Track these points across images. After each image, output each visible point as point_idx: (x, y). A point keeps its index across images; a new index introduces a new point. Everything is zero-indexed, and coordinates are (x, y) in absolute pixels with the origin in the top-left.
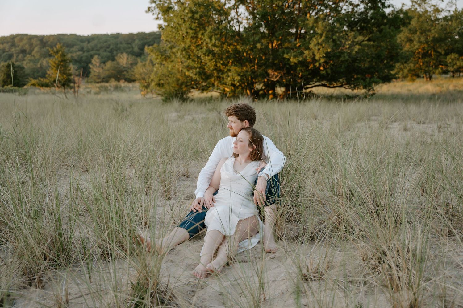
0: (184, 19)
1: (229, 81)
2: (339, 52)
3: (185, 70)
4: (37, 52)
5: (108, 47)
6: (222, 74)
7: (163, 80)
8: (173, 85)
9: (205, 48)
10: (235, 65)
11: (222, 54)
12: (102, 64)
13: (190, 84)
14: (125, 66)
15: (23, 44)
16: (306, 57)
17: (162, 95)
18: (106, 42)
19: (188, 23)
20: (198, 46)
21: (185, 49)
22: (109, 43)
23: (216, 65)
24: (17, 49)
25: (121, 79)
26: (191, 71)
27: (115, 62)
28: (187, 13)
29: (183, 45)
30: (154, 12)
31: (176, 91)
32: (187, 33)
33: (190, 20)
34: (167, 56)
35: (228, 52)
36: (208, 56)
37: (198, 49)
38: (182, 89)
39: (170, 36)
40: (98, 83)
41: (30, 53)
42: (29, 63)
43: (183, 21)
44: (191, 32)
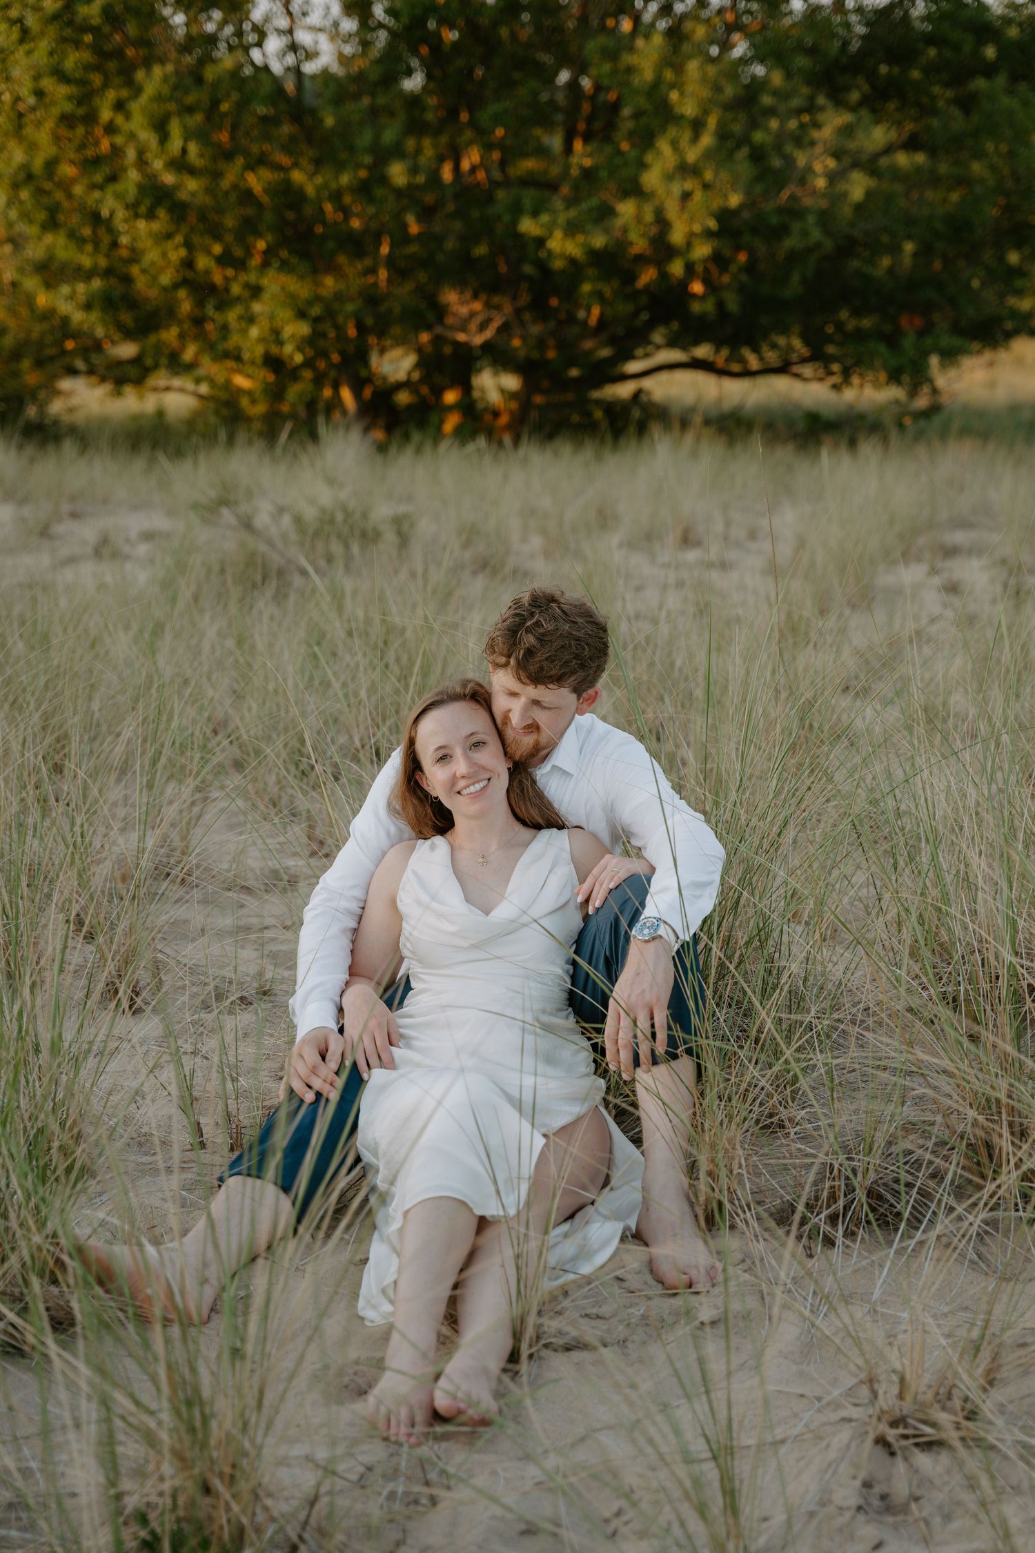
0: (20, 21)
1: (252, 340)
2: (780, 211)
3: (31, 283)
6: (222, 306)
9: (133, 175)
10: (285, 266)
11: (220, 211)
13: (56, 353)
16: (625, 230)
19: (44, 46)
20: (96, 162)
21: (30, 177)
23: (189, 264)
26: (65, 289)
29: (19, 156)
32: (39, 94)
33: (52, 30)
35: (247, 196)
36: (151, 216)
37: (98, 178)
38: (16, 374)
43: (15, 34)
44: (63, 90)
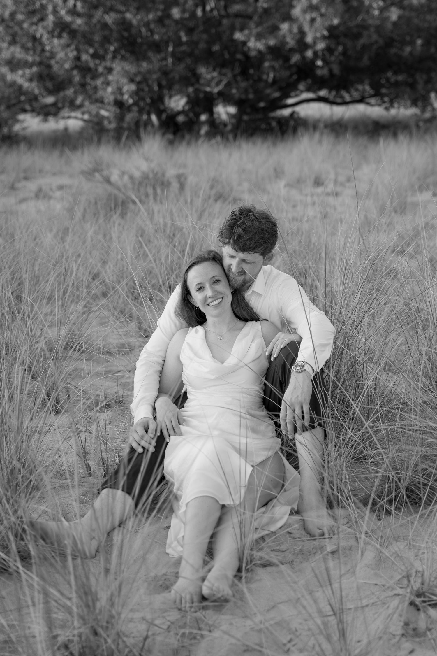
1: (109, 93)
3: (4, 70)
6: (94, 78)
10: (123, 58)
11: (92, 33)
13: (17, 102)
16: (284, 37)
21: (3, 20)
37: (35, 20)
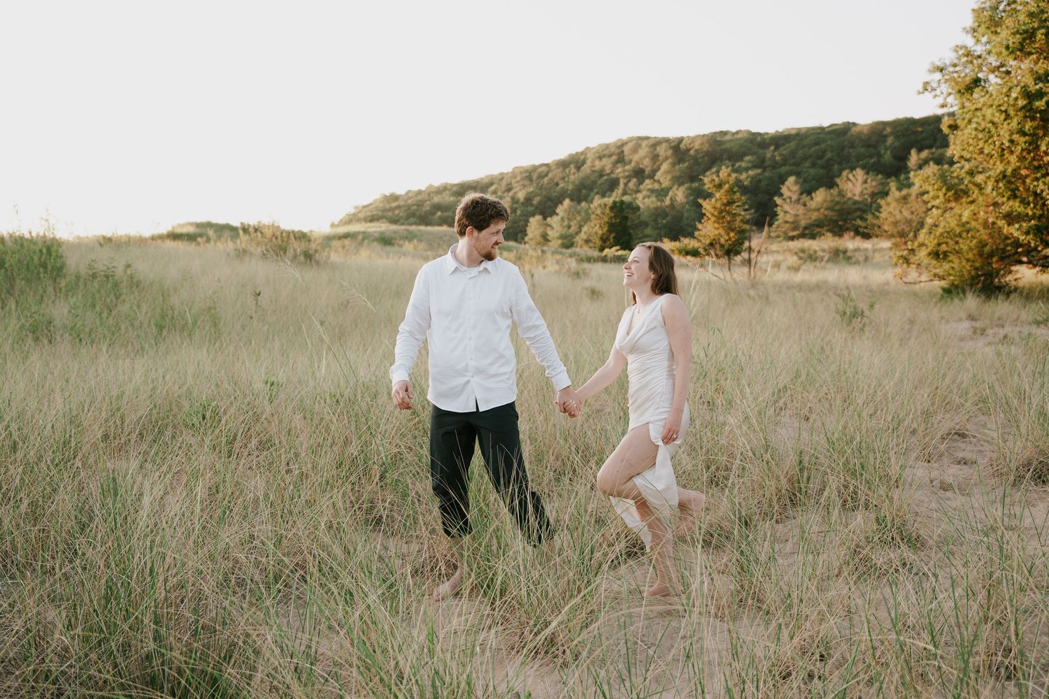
0: (1006, 111)
3: (1001, 223)
4: (667, 172)
5: (821, 157)
7: (947, 243)
8: (970, 256)
12: (805, 198)
13: (1011, 254)
14: (857, 198)
15: (641, 158)
17: (942, 278)
18: (817, 144)
19: (1015, 121)
21: (1004, 177)
22: (823, 146)
24: (627, 167)
25: (847, 229)
26: (1017, 226)
27: (834, 191)
28: (1016, 99)
29: (1000, 167)
30: (938, 92)
31: (976, 269)
32: (1011, 141)
33: (1021, 114)
34: (962, 190)
38: (990, 264)
39: (971, 148)
40: (792, 238)
41: (652, 176)
42: (649, 197)
43: (1003, 116)
44: (1022, 139)
